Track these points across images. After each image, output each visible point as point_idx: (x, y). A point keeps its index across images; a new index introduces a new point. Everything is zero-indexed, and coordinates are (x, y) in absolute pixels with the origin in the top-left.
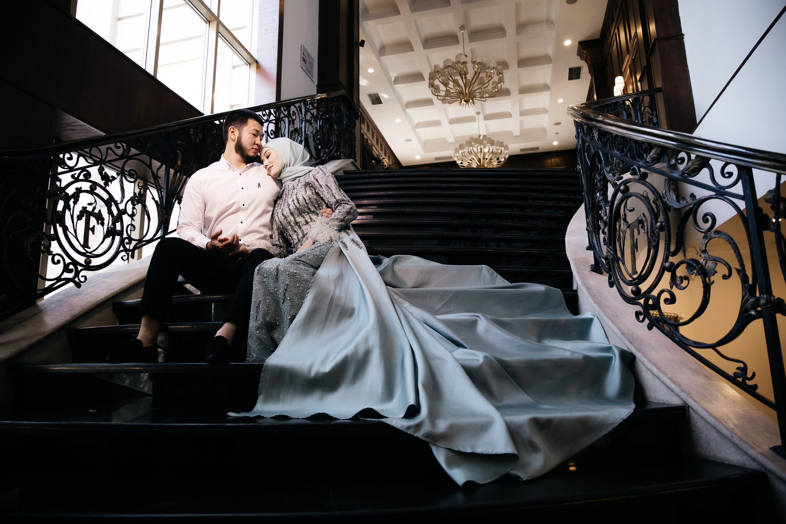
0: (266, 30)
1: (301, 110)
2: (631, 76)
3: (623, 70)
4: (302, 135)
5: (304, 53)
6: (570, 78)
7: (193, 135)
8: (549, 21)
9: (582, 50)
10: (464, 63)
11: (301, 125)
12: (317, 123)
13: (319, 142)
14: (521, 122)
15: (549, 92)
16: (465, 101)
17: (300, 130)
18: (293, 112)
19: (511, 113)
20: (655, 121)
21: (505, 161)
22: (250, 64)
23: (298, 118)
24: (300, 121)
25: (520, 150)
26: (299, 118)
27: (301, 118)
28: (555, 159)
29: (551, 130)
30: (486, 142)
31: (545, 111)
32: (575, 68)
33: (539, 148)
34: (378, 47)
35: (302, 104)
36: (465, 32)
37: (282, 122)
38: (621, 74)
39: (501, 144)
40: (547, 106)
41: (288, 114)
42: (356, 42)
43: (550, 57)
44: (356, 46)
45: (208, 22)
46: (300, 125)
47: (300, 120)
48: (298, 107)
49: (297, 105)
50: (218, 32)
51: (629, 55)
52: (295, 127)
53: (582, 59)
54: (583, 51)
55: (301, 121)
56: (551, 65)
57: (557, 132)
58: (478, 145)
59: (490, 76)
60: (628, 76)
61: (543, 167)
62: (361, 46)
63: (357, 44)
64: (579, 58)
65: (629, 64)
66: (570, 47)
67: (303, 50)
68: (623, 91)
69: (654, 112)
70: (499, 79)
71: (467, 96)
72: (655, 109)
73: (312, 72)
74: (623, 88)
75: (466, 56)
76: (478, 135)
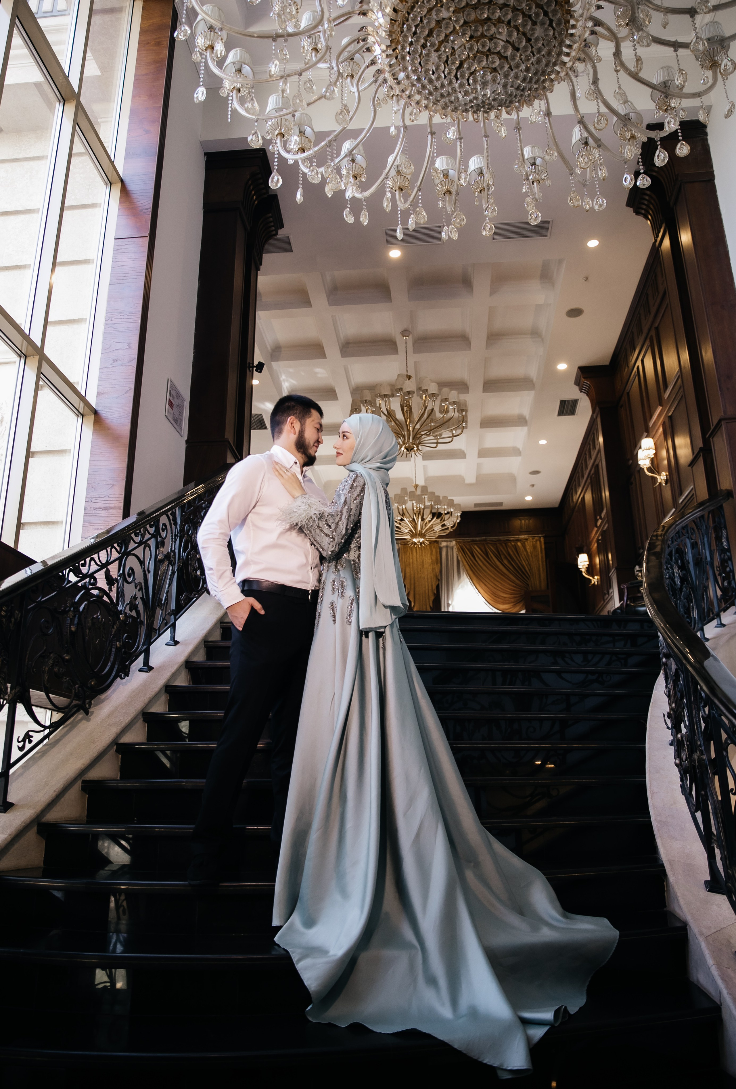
0: (115, 360)
1: (175, 520)
2: (666, 439)
3: (651, 424)
4: (175, 564)
5: (172, 392)
6: (561, 413)
8: (535, 333)
9: (582, 380)
10: (409, 393)
11: (174, 544)
14: (479, 466)
15: (525, 429)
17: (172, 554)
18: (164, 524)
19: (465, 452)
20: (726, 546)
21: (454, 528)
22: (83, 416)
23: (170, 532)
24: (172, 539)
25: (473, 505)
26: (172, 533)
27: (174, 534)
28: (527, 521)
29: (524, 480)
30: (426, 496)
31: (516, 452)
32: (569, 401)
33: (504, 504)
34: (269, 348)
35: (177, 508)
36: (409, 339)
37: (147, 548)
38: (648, 432)
39: (451, 503)
40: (520, 445)
41: (155, 531)
43: (532, 381)
44: (250, 371)
45: (24, 356)
46: (172, 544)
47: (172, 536)
48: (171, 514)
49: (169, 513)
50: (39, 373)
51: (661, 408)
52: (165, 553)
53: (583, 391)
54: (585, 382)
55: (175, 538)
56: (532, 393)
57: (532, 483)
58: (414, 502)
59: (447, 411)
60: (660, 436)
61: (509, 533)
62: (256, 371)
63: (250, 367)
64: (577, 388)
65: (661, 420)
66: (565, 372)
67: (171, 388)
68: (652, 460)
69: (724, 532)
70: (461, 419)
71: (411, 441)
72: (725, 528)
73: (181, 420)
74: (653, 456)
75: (409, 377)
76: (414, 485)
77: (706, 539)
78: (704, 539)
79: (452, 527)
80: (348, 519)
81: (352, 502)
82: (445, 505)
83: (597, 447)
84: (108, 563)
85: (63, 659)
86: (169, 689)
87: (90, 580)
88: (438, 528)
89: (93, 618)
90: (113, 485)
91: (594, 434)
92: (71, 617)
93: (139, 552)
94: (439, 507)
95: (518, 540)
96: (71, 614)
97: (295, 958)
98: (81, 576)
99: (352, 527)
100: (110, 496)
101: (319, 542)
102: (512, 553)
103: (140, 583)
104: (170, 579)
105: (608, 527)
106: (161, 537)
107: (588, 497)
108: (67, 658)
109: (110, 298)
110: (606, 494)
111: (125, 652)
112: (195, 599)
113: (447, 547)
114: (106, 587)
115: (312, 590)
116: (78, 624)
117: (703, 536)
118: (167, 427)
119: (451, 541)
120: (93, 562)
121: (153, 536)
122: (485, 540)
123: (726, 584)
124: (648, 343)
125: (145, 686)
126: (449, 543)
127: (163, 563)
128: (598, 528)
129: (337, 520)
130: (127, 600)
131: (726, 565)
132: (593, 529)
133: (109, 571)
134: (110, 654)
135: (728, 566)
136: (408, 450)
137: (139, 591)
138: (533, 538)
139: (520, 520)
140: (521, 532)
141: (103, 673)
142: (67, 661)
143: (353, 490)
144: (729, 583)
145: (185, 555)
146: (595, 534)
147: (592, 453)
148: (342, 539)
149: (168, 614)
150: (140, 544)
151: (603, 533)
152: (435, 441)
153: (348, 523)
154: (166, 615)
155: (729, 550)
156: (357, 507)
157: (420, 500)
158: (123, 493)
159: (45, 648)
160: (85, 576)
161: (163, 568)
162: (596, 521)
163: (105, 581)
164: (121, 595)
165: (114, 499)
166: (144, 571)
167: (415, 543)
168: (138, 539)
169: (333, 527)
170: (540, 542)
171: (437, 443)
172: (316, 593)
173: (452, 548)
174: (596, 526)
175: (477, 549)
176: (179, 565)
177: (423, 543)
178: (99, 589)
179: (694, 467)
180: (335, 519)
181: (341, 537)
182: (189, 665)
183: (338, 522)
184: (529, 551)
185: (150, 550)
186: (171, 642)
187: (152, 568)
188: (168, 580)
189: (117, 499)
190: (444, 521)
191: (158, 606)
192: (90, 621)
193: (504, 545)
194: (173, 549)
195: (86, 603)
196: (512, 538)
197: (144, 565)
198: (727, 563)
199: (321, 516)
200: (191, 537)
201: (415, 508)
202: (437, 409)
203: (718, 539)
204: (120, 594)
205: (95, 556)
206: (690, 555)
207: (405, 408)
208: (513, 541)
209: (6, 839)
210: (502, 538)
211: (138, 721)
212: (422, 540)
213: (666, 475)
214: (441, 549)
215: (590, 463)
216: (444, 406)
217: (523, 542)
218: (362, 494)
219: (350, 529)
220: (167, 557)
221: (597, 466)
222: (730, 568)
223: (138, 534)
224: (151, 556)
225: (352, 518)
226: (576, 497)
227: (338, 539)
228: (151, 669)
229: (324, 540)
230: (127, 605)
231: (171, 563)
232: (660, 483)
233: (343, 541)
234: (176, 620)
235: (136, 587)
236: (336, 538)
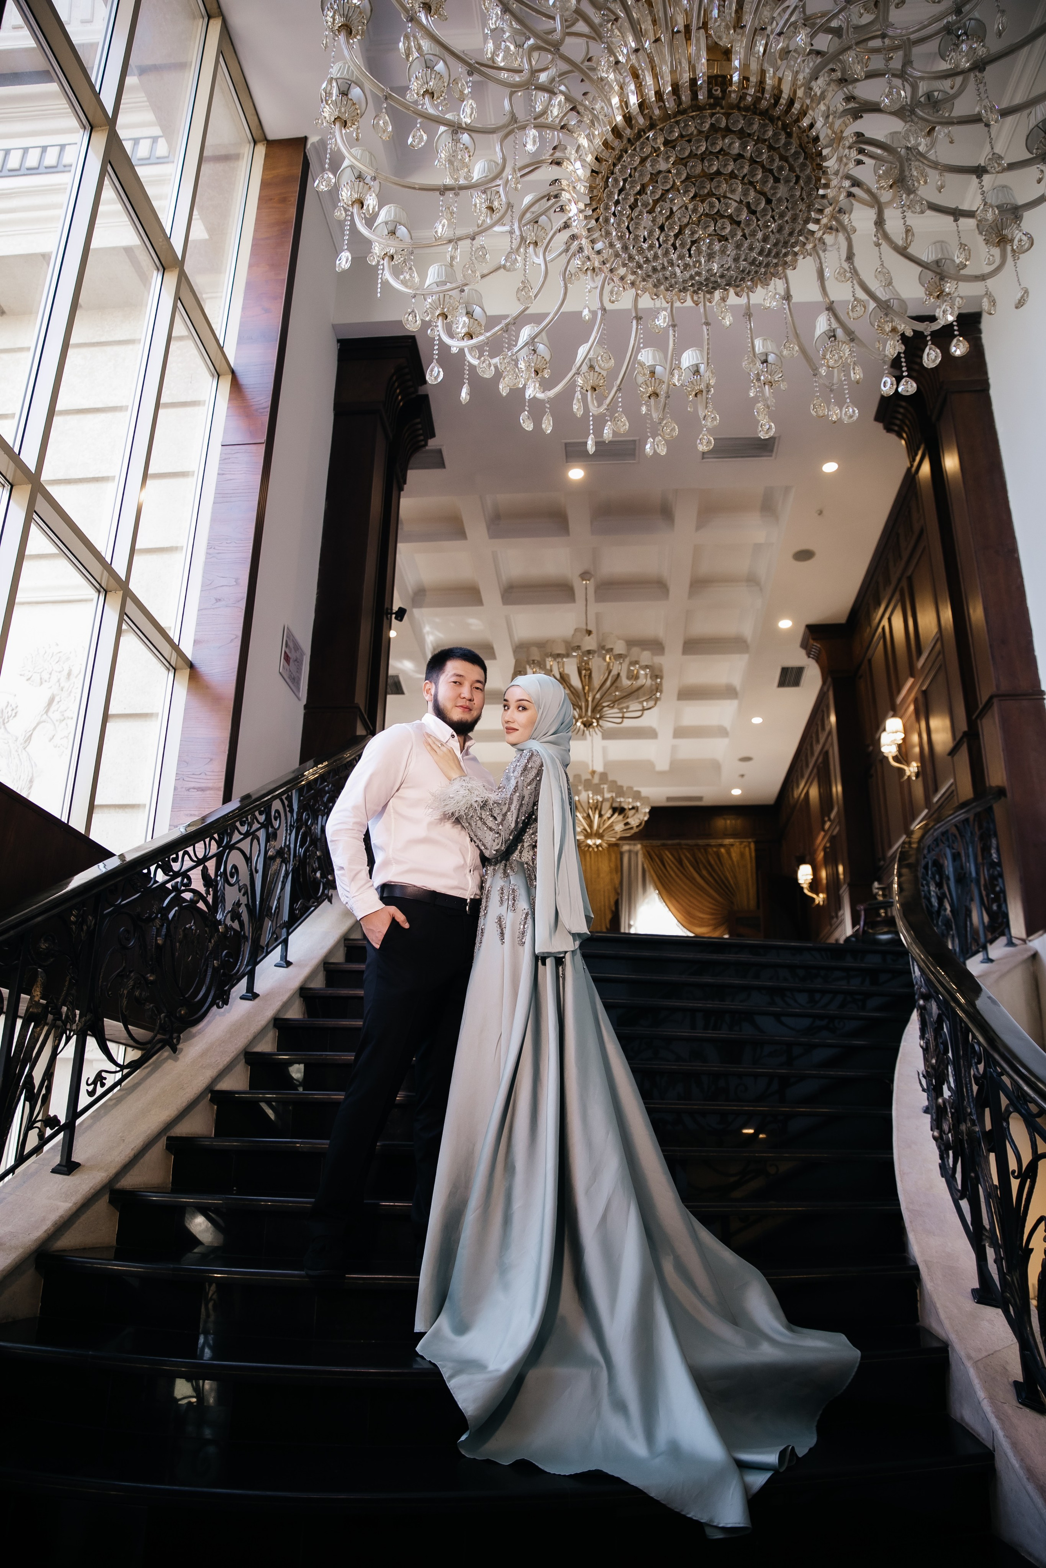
0: (218, 600)
1: (291, 806)
2: (918, 720)
3: (899, 700)
4: (289, 861)
5: (289, 643)
6: (782, 683)
7: (73, 923)
8: (752, 580)
9: (811, 641)
10: (589, 652)
11: (288, 837)
12: (317, 823)
13: (319, 864)
14: (674, 748)
15: (735, 702)
16: (584, 724)
17: (286, 849)
18: (277, 811)
19: (657, 730)
20: (997, 858)
21: (641, 827)
22: (175, 670)
23: (285, 821)
24: (287, 830)
25: (665, 799)
26: (287, 823)
27: (289, 824)
28: (733, 821)
29: (730, 768)
30: (605, 786)
31: (722, 732)
32: (792, 668)
33: (704, 799)
34: (413, 590)
35: (294, 791)
36: (590, 584)
37: (255, 841)
38: (895, 711)
39: (637, 796)
40: (727, 723)
41: (266, 820)
42: (387, 609)
43: (746, 642)
44: (387, 618)
45: (103, 590)
46: (286, 837)
47: (287, 826)
48: (286, 798)
49: (284, 797)
50: (123, 613)
51: (913, 679)
52: (278, 847)
53: (812, 656)
54: (815, 644)
55: (290, 830)
56: (746, 657)
57: (742, 773)
58: (591, 793)
59: (637, 677)
60: (910, 716)
61: (709, 836)
62: (396, 618)
63: (387, 614)
64: (803, 653)
65: (912, 696)
66: (788, 632)
67: (287, 637)
68: (899, 746)
69: (994, 842)
70: (654, 687)
71: (589, 713)
72: (996, 835)
73: (299, 679)
74: (900, 742)
75: (589, 633)
76: (591, 769)
77: (970, 849)
78: (968, 849)
79: (637, 826)
80: (519, 810)
81: (525, 788)
82: (629, 798)
83: (827, 728)
84: (206, 859)
85: (146, 979)
86: (279, 1023)
87: (183, 880)
88: (619, 827)
89: (186, 928)
90: (211, 760)
91: (823, 711)
92: (158, 926)
93: (245, 845)
94: (622, 799)
95: (721, 845)
96: (158, 922)
97: (446, 1373)
98: (171, 873)
99: (524, 820)
100: (207, 773)
101: (481, 838)
102: (713, 862)
103: (245, 885)
104: (283, 882)
105: (840, 831)
106: (272, 827)
107: (814, 792)
108: (151, 978)
109: (214, 520)
110: (838, 789)
111: (224, 974)
112: (313, 908)
113: (630, 851)
114: (202, 890)
115: (471, 899)
116: (166, 935)
117: (968, 845)
118: (281, 688)
119: (635, 845)
120: (186, 857)
121: (263, 826)
122: (679, 844)
123: (995, 907)
124: (897, 596)
125: (249, 1017)
126: (632, 847)
127: (275, 861)
128: (826, 832)
129: (504, 810)
130: (229, 907)
131: (996, 883)
132: (819, 833)
133: (207, 869)
134: (205, 976)
135: (997, 885)
136: (585, 725)
137: (244, 895)
138: (741, 843)
139: (724, 819)
140: (726, 835)
141: (196, 1000)
142: (152, 982)
143: (527, 772)
144: (999, 907)
145: (302, 851)
146: (821, 840)
147: (820, 735)
148: (510, 835)
149: (279, 926)
150: (247, 835)
151: (833, 839)
152: (620, 715)
153: (518, 815)
154: (276, 928)
155: (999, 864)
156: (531, 794)
157: (597, 790)
158: (224, 770)
159: (124, 965)
160: (176, 874)
161: (274, 867)
162: (824, 823)
163: (202, 882)
164: (221, 900)
165: (212, 777)
166: (251, 870)
167: (589, 846)
168: (244, 829)
169: (499, 819)
170: (750, 849)
171: (623, 717)
172: (476, 904)
173: (637, 853)
174: (823, 830)
175: (668, 856)
176: (295, 864)
177: (600, 845)
178: (194, 891)
179: (956, 758)
180: (501, 809)
181: (508, 832)
182: (304, 992)
183: (506, 813)
184: (735, 859)
185: (259, 844)
186: (282, 962)
187: (260, 867)
188: (280, 883)
189: (216, 777)
190: (628, 818)
191: (267, 915)
192: (181, 933)
193: (702, 850)
194: (288, 843)
195: (177, 908)
196: (713, 842)
197: (251, 863)
198: (997, 880)
199: (484, 805)
200: (310, 829)
201: (591, 801)
202: (623, 675)
203: (986, 850)
204: (219, 899)
205: (190, 849)
206: (951, 869)
207: (584, 672)
208: (715, 846)
209: (70, 1209)
210: (701, 842)
211: (239, 1063)
212: (598, 842)
213: (918, 767)
214: (622, 854)
215: (817, 749)
216: (633, 670)
217: (728, 847)
218: (538, 778)
219: (521, 822)
220: (280, 853)
221: (827, 753)
222: (1001, 888)
223: (244, 822)
224: (260, 851)
225: (524, 809)
226: (799, 792)
227: (505, 834)
228: (255, 996)
229: (487, 835)
230: (227, 913)
231: (285, 861)
232: (909, 777)
233: (511, 837)
234: (288, 934)
235: (240, 891)
236: (502, 833)
